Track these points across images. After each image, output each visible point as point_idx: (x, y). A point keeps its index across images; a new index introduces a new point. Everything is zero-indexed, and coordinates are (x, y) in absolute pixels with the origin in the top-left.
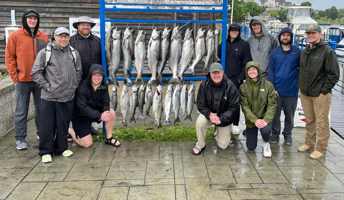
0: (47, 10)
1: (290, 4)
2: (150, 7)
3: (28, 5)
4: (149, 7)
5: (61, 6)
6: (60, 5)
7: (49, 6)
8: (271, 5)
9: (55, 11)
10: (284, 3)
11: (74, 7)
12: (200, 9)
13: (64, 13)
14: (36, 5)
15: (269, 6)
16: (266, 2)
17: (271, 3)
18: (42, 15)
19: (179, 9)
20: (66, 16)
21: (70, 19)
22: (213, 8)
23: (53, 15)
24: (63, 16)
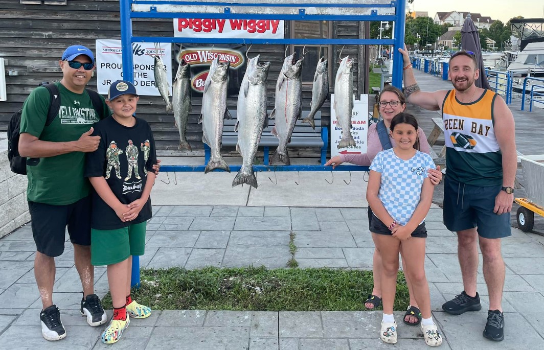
0: (55, 25)
1: (488, 20)
2: (231, 9)
3: (21, 17)
4: (229, 9)
5: (81, 17)
6: (79, 16)
7: (59, 17)
8: (457, 22)
9: (69, 28)
10: (478, 19)
11: (105, 19)
12: (342, 14)
13: (86, 31)
14: (35, 16)
15: (452, 23)
16: (447, 17)
17: (456, 19)
18: (47, 34)
19: (295, 13)
20: (89, 37)
21: (97, 41)
22: (373, 11)
23: (65, 34)
24: (84, 37)
